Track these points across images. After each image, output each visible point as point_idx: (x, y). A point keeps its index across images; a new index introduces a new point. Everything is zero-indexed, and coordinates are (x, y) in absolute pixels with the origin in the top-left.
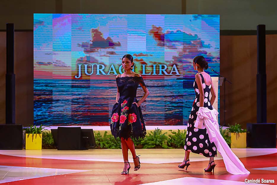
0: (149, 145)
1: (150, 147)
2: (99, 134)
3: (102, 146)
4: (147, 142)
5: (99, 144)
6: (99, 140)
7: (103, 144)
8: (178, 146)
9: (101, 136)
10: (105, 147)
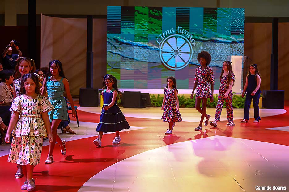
0: (190, 105)
1: (190, 106)
2: (154, 96)
3: (155, 105)
4: (189, 103)
5: (154, 104)
6: (154, 101)
7: (157, 104)
8: (211, 106)
9: (155, 98)
10: (158, 106)
